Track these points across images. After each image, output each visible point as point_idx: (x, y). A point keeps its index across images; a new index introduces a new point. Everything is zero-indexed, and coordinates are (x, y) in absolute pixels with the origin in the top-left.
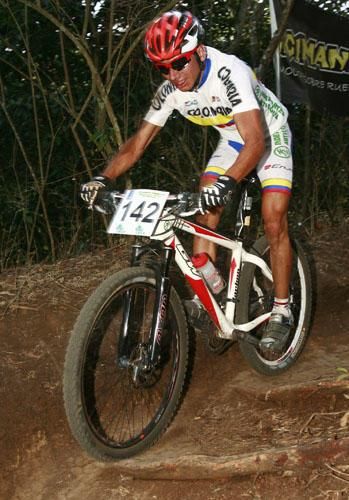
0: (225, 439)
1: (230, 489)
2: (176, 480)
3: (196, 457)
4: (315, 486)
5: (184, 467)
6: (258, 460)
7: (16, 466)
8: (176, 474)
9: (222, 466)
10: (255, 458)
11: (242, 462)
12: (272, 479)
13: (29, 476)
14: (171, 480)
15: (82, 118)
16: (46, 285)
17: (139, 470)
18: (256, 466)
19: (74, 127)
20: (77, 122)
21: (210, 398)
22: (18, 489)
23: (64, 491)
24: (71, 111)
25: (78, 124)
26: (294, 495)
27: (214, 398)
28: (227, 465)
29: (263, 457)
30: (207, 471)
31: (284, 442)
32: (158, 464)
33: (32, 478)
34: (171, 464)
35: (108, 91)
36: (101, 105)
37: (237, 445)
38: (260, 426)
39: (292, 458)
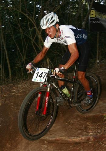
0: (74, 130)
1: (74, 147)
2: (60, 143)
3: (65, 137)
4: (98, 147)
5: (62, 140)
6: (82, 139)
7: (18, 139)
8: (60, 142)
9: (72, 140)
10: (81, 138)
11: (78, 139)
12: (86, 144)
13: (21, 141)
14: (58, 143)
15: (34, 41)
16: (25, 88)
17: (50, 140)
18: (81, 141)
19: (32, 43)
20: (33, 42)
21: (70, 117)
22: (18, 145)
23: (30, 145)
24: (32, 39)
25: (34, 42)
26: (92, 150)
27: (71, 117)
28: (73, 140)
29: (83, 138)
30: (68, 141)
31: (90, 131)
32: (55, 139)
33: (22, 142)
34: (58, 139)
35: (41, 33)
36: (39, 37)
37: (77, 132)
38: (84, 126)
39: (91, 139)
